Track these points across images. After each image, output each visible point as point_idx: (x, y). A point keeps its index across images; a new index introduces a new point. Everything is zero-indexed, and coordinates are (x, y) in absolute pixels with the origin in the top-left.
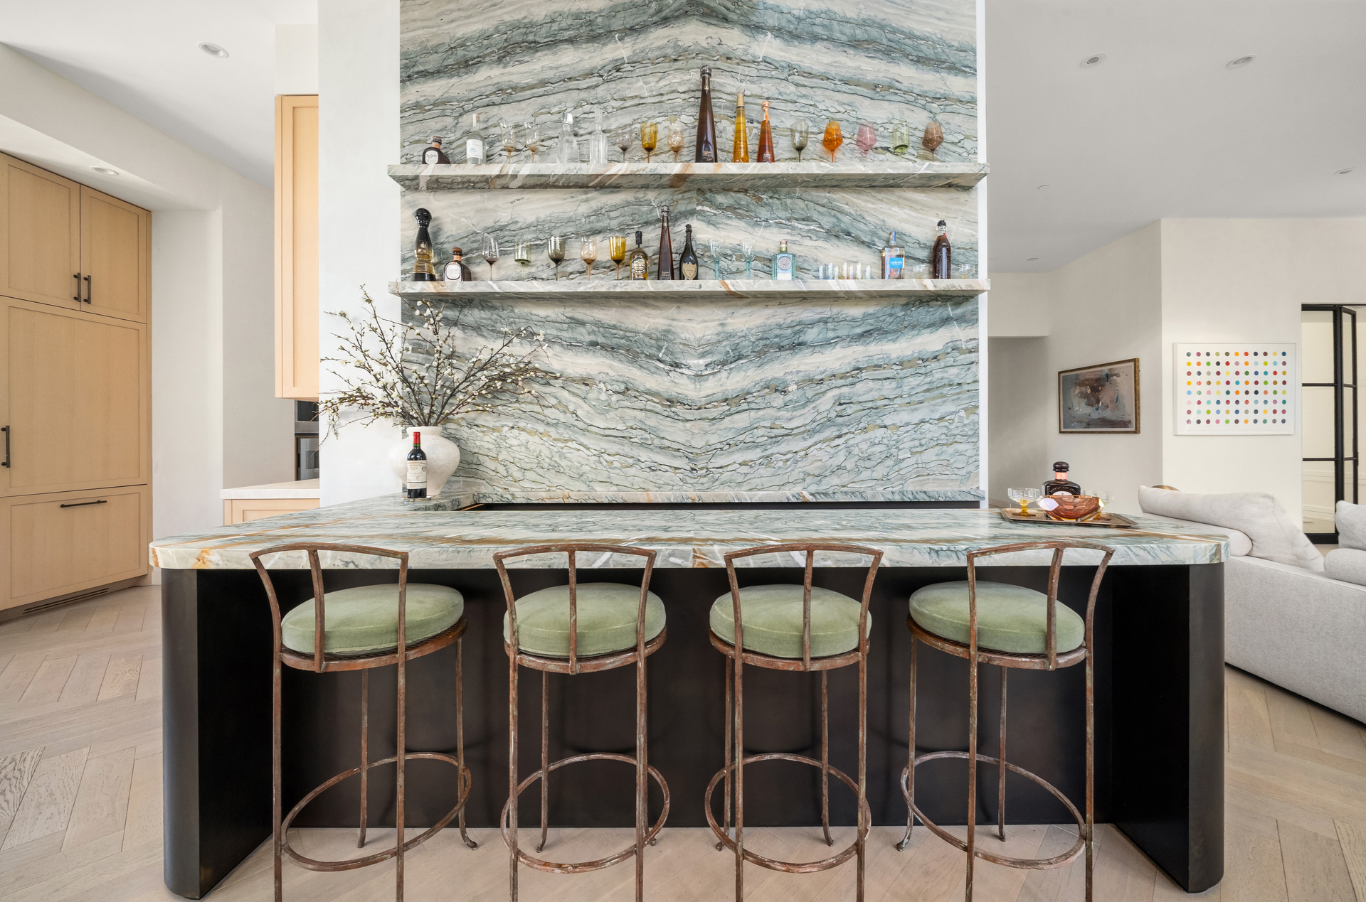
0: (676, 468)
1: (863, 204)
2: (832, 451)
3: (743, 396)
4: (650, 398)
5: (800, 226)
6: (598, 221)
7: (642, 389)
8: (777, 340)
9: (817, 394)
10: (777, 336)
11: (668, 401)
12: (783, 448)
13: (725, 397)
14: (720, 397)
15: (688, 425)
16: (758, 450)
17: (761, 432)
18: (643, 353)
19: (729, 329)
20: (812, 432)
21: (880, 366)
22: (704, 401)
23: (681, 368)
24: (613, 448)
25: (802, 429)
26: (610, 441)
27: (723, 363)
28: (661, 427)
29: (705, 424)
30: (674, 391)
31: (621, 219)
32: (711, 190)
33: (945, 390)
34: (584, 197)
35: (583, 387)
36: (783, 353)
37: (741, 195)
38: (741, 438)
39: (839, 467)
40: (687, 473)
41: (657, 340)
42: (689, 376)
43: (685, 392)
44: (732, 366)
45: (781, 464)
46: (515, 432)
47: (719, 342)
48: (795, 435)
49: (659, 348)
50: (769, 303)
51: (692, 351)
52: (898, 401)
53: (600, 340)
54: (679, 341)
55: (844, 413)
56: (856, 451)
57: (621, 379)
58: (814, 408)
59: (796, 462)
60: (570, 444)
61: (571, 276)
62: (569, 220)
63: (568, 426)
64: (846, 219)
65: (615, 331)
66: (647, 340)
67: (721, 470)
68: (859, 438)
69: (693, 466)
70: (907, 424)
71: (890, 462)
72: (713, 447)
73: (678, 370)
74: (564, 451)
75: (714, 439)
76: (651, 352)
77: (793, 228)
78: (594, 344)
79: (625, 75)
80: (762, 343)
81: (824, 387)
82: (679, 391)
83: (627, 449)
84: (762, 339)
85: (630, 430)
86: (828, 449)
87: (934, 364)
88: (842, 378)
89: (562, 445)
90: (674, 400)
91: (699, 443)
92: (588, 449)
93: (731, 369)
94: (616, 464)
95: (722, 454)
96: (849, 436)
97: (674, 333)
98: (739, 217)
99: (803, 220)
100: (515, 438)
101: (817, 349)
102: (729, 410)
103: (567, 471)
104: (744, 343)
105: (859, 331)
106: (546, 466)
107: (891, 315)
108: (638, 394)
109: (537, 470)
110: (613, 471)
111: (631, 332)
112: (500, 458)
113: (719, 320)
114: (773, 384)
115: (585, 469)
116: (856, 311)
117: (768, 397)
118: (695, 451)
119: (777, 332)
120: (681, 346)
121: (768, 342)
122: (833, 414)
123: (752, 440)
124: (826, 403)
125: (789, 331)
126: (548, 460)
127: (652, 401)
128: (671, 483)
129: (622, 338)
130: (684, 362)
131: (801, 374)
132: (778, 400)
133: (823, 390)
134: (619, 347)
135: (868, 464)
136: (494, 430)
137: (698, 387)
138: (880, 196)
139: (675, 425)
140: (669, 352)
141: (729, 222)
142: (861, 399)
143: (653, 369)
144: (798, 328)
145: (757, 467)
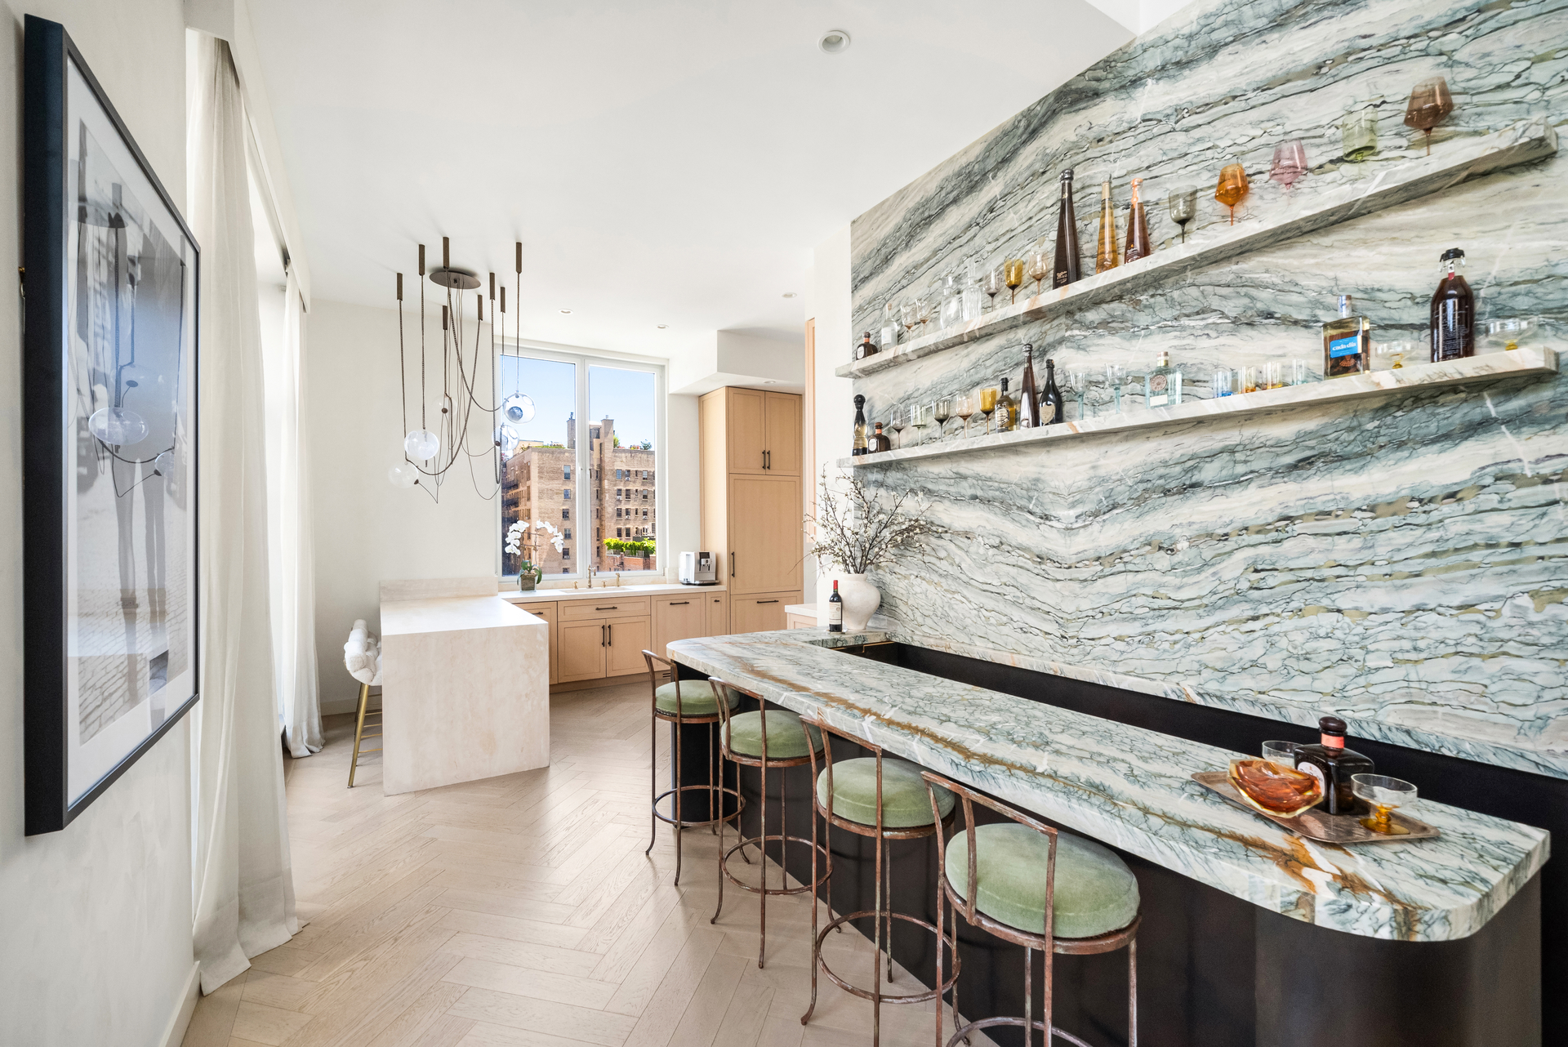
0: (1047, 633)
1: (1295, 263)
2: (1244, 638)
3: (1119, 554)
4: (1022, 553)
5: (1192, 323)
6: (977, 373)
7: (1014, 543)
8: (1162, 482)
9: (1219, 555)
10: (1161, 477)
11: (1038, 557)
12: (1170, 624)
13: (1097, 555)
14: (1092, 554)
15: (1058, 585)
16: (1138, 624)
17: (1141, 601)
18: (1015, 505)
19: (1102, 472)
20: (1211, 608)
21: (1329, 513)
22: (1074, 559)
23: (1050, 520)
24: (990, 603)
25: (1197, 602)
26: (987, 597)
27: (1095, 514)
28: (1032, 586)
29: (1076, 586)
30: (1043, 547)
31: (996, 366)
32: (1080, 310)
33: (1476, 556)
34: (966, 351)
35: (966, 540)
36: (1169, 499)
37: (1115, 305)
38: (1117, 606)
39: (1254, 664)
40: (1057, 640)
41: (1028, 490)
42: (1058, 530)
43: (1055, 548)
44: (1106, 517)
45: (1166, 645)
46: (918, 579)
47: (1091, 488)
48: (1187, 609)
49: (1030, 499)
50: (1151, 435)
51: (1062, 501)
52: (1366, 570)
53: (979, 493)
54: (1048, 490)
55: (1262, 585)
56: (1283, 643)
57: (996, 533)
58: (1214, 574)
59: (1189, 646)
60: (956, 596)
61: (957, 432)
62: (955, 378)
63: (956, 579)
64: (1265, 295)
65: (990, 483)
66: (1018, 490)
67: (1092, 642)
68: (1289, 624)
69: (1064, 634)
70: (1385, 611)
71: (1349, 670)
72: (1084, 614)
73: (1047, 522)
74: (952, 602)
75: (1085, 605)
76: (1022, 503)
77: (1183, 328)
78: (974, 497)
79: (998, 213)
80: (1142, 486)
81: (1230, 545)
82: (1049, 546)
83: (1001, 607)
84: (1141, 481)
85: (1003, 586)
86: (1236, 634)
87: (1448, 508)
88: (1258, 532)
89: (951, 596)
90: (1044, 556)
91: (1069, 607)
92: (970, 602)
93: (1104, 521)
94: (992, 621)
95: (1095, 624)
96: (1271, 619)
97: (1043, 481)
98: (1113, 332)
99: (1198, 313)
100: (920, 586)
101: (1218, 491)
102: (1102, 570)
103: (954, 622)
104: (1119, 488)
105: (1289, 459)
106: (939, 614)
107: (1350, 429)
108: (1010, 549)
109: (933, 617)
110: (989, 627)
111: (1004, 483)
112: (910, 603)
113: (1091, 462)
114: (1157, 540)
115: (968, 621)
116: (1284, 430)
117: (1149, 556)
118: (1065, 616)
119: (1162, 471)
120: (1051, 496)
121: (1149, 485)
122: (1244, 585)
123: (1129, 610)
124: (1233, 568)
125: (1178, 469)
126: (940, 609)
127: (1023, 556)
128: (1041, 648)
129: (997, 490)
130: (1053, 513)
131: (1195, 527)
132: (1163, 560)
133: (1228, 549)
134: (994, 499)
135: (1305, 666)
136: (905, 577)
137: (1068, 542)
138: (1326, 240)
139: (1045, 584)
140: (1040, 504)
141: (1101, 341)
142: (1292, 565)
143: (1024, 522)
144: (1191, 463)
145: (1135, 645)
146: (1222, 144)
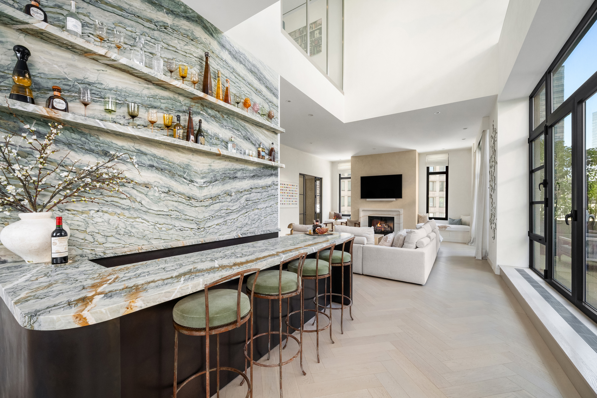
0: (192, 229)
1: (253, 130)
2: (245, 218)
3: (217, 197)
4: (180, 196)
5: (236, 132)
6: (155, 102)
7: (176, 191)
8: (228, 175)
9: (241, 197)
10: (229, 173)
11: (188, 197)
12: (230, 217)
13: (211, 197)
14: (209, 196)
15: (197, 209)
16: (222, 219)
17: (223, 211)
18: (177, 174)
19: (212, 168)
20: (239, 211)
21: (257, 188)
22: (203, 198)
23: (194, 183)
24: (162, 221)
25: (236, 210)
26: (160, 217)
27: (210, 182)
28: (185, 210)
29: (203, 208)
30: (191, 193)
31: (167, 105)
32: (206, 107)
33: (272, 197)
34: (147, 86)
35: (145, 188)
36: (231, 180)
37: (217, 113)
38: (217, 214)
39: (247, 224)
40: (196, 230)
41: (184, 168)
42: (197, 187)
43: (195, 194)
44: (214, 184)
45: (230, 224)
46: (100, 214)
47: (209, 173)
48: (234, 212)
49: (185, 172)
50: (226, 160)
51: (198, 176)
52: (261, 200)
53: (155, 164)
54: (193, 170)
55: (248, 204)
56: (251, 218)
57: (166, 186)
58: (240, 202)
59: (234, 223)
60: (137, 220)
61: (139, 127)
62: (137, 95)
63: (136, 210)
64: (249, 134)
65: (163, 161)
66: (179, 168)
67: (209, 228)
68: (252, 213)
69: (199, 227)
70: (263, 208)
71: (259, 221)
72: (206, 218)
73: (192, 183)
74: (134, 223)
75: (207, 215)
76: (181, 174)
77: (234, 132)
78: (152, 166)
79: (169, 33)
80: (224, 175)
81: (242, 194)
82: (193, 193)
83: (169, 221)
84: (224, 174)
85: (170, 211)
86: (244, 217)
87: (269, 188)
88: (247, 191)
89: (133, 220)
90: (191, 197)
91: (201, 216)
92: (148, 222)
93: (213, 185)
94: (163, 229)
95: (210, 221)
96: (249, 212)
97: (191, 166)
98: (216, 121)
99: (237, 130)
100: (98, 218)
101: (241, 180)
102: (212, 202)
103: (136, 235)
104: (218, 175)
105: (252, 175)
106: (122, 233)
107: (260, 171)
108: (174, 194)
109: (117, 236)
110: (162, 233)
111: (171, 163)
112: (88, 230)
113: (209, 163)
114: (228, 192)
115: (147, 232)
116: (251, 168)
117: (225, 197)
118: (199, 220)
119: (229, 172)
120: (194, 173)
121: (226, 175)
122: (245, 205)
123: (220, 215)
124: (243, 200)
125: (232, 172)
126: (123, 230)
127: (181, 197)
128: (190, 236)
129: (167, 165)
130: (195, 180)
131: (236, 189)
132: (229, 199)
133: (242, 195)
134: (165, 169)
135: (254, 222)
136: (82, 213)
137: (201, 192)
138: (258, 129)
139: (191, 209)
140: (189, 175)
141: (213, 122)
142: (253, 199)
143: (182, 182)
144: (235, 171)
145: (222, 226)
146: (242, 89)
